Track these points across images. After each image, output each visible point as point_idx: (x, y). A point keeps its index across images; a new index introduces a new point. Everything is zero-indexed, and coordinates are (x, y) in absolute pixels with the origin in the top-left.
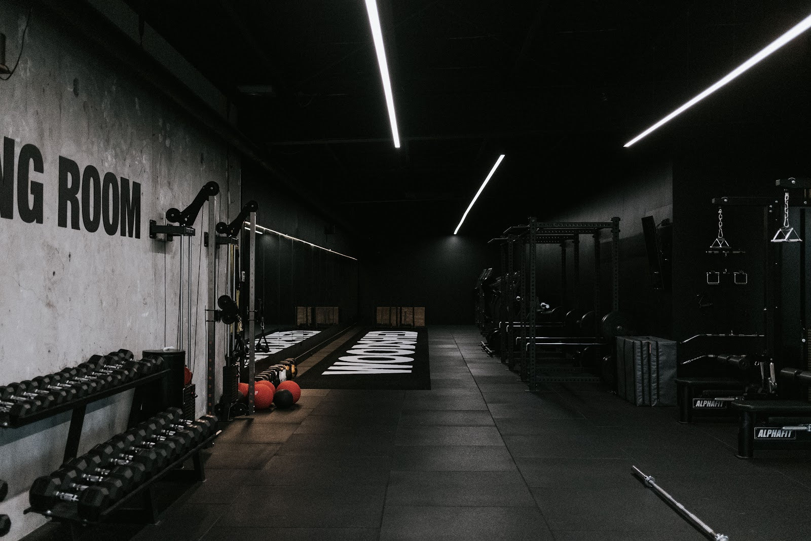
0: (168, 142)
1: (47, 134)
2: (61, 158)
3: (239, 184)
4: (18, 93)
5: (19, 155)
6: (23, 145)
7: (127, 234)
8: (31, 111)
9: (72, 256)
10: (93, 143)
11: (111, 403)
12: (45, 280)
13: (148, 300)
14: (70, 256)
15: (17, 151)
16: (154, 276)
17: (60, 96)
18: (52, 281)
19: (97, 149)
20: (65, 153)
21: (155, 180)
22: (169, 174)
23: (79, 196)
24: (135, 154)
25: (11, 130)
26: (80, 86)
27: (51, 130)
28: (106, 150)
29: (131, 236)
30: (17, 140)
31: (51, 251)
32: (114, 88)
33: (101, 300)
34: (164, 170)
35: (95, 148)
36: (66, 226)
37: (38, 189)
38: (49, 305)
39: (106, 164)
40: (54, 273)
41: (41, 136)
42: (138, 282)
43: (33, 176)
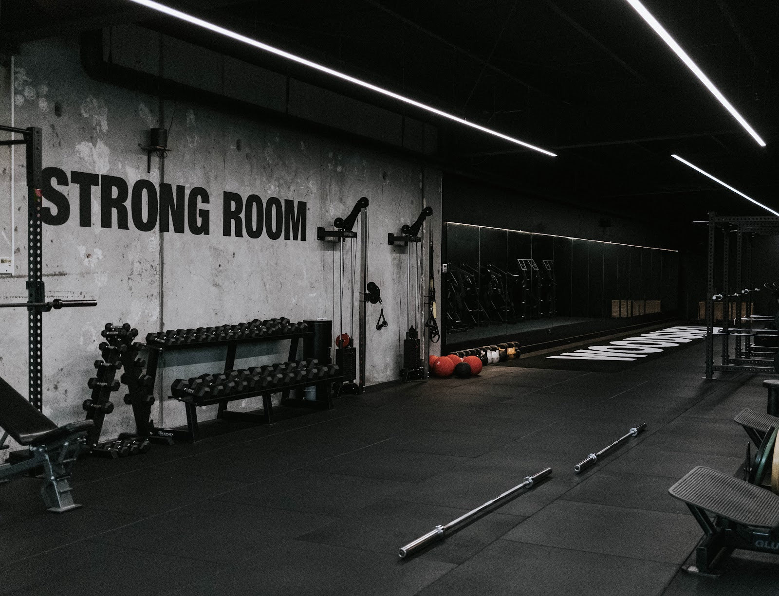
0: (339, 169)
1: (212, 178)
2: (225, 193)
3: (440, 190)
4: (187, 157)
5: (189, 195)
6: (192, 188)
7: (292, 238)
8: (197, 167)
9: (235, 255)
10: (255, 180)
11: (276, 353)
12: (212, 269)
13: (316, 285)
14: (234, 254)
15: (187, 192)
16: (322, 268)
17: (224, 153)
18: (218, 270)
19: (259, 182)
20: (229, 189)
21: (324, 197)
22: (341, 192)
23: (242, 215)
24: (301, 182)
25: (182, 180)
26: (242, 144)
27: (216, 177)
28: (269, 182)
29: (295, 238)
30: (187, 186)
31: (217, 252)
32: (277, 139)
33: (265, 283)
34: (335, 189)
35: (258, 182)
36: (230, 235)
37: (205, 214)
38: (216, 285)
39: (269, 192)
40: (220, 265)
41: (208, 181)
42: (304, 272)
43: (200, 205)
